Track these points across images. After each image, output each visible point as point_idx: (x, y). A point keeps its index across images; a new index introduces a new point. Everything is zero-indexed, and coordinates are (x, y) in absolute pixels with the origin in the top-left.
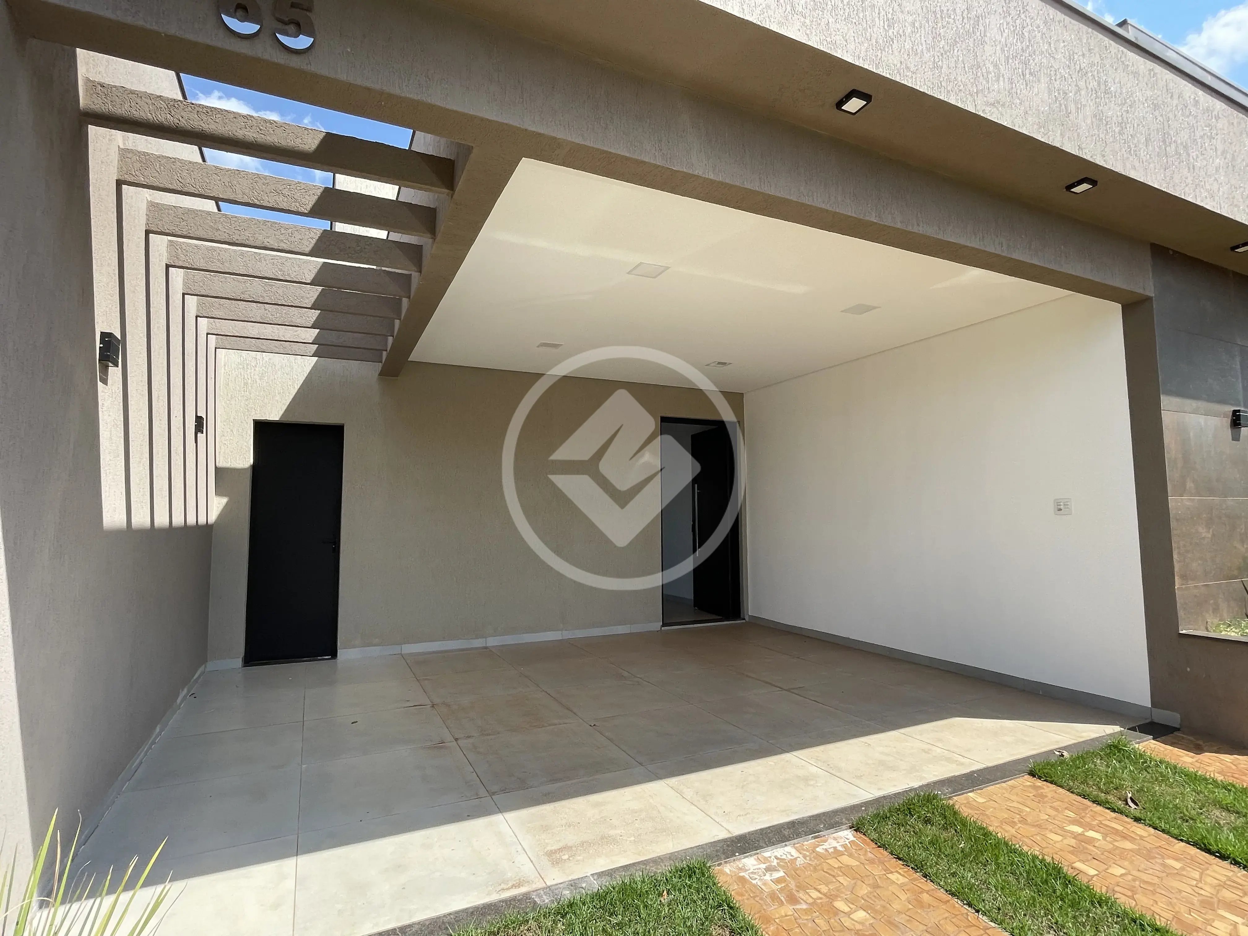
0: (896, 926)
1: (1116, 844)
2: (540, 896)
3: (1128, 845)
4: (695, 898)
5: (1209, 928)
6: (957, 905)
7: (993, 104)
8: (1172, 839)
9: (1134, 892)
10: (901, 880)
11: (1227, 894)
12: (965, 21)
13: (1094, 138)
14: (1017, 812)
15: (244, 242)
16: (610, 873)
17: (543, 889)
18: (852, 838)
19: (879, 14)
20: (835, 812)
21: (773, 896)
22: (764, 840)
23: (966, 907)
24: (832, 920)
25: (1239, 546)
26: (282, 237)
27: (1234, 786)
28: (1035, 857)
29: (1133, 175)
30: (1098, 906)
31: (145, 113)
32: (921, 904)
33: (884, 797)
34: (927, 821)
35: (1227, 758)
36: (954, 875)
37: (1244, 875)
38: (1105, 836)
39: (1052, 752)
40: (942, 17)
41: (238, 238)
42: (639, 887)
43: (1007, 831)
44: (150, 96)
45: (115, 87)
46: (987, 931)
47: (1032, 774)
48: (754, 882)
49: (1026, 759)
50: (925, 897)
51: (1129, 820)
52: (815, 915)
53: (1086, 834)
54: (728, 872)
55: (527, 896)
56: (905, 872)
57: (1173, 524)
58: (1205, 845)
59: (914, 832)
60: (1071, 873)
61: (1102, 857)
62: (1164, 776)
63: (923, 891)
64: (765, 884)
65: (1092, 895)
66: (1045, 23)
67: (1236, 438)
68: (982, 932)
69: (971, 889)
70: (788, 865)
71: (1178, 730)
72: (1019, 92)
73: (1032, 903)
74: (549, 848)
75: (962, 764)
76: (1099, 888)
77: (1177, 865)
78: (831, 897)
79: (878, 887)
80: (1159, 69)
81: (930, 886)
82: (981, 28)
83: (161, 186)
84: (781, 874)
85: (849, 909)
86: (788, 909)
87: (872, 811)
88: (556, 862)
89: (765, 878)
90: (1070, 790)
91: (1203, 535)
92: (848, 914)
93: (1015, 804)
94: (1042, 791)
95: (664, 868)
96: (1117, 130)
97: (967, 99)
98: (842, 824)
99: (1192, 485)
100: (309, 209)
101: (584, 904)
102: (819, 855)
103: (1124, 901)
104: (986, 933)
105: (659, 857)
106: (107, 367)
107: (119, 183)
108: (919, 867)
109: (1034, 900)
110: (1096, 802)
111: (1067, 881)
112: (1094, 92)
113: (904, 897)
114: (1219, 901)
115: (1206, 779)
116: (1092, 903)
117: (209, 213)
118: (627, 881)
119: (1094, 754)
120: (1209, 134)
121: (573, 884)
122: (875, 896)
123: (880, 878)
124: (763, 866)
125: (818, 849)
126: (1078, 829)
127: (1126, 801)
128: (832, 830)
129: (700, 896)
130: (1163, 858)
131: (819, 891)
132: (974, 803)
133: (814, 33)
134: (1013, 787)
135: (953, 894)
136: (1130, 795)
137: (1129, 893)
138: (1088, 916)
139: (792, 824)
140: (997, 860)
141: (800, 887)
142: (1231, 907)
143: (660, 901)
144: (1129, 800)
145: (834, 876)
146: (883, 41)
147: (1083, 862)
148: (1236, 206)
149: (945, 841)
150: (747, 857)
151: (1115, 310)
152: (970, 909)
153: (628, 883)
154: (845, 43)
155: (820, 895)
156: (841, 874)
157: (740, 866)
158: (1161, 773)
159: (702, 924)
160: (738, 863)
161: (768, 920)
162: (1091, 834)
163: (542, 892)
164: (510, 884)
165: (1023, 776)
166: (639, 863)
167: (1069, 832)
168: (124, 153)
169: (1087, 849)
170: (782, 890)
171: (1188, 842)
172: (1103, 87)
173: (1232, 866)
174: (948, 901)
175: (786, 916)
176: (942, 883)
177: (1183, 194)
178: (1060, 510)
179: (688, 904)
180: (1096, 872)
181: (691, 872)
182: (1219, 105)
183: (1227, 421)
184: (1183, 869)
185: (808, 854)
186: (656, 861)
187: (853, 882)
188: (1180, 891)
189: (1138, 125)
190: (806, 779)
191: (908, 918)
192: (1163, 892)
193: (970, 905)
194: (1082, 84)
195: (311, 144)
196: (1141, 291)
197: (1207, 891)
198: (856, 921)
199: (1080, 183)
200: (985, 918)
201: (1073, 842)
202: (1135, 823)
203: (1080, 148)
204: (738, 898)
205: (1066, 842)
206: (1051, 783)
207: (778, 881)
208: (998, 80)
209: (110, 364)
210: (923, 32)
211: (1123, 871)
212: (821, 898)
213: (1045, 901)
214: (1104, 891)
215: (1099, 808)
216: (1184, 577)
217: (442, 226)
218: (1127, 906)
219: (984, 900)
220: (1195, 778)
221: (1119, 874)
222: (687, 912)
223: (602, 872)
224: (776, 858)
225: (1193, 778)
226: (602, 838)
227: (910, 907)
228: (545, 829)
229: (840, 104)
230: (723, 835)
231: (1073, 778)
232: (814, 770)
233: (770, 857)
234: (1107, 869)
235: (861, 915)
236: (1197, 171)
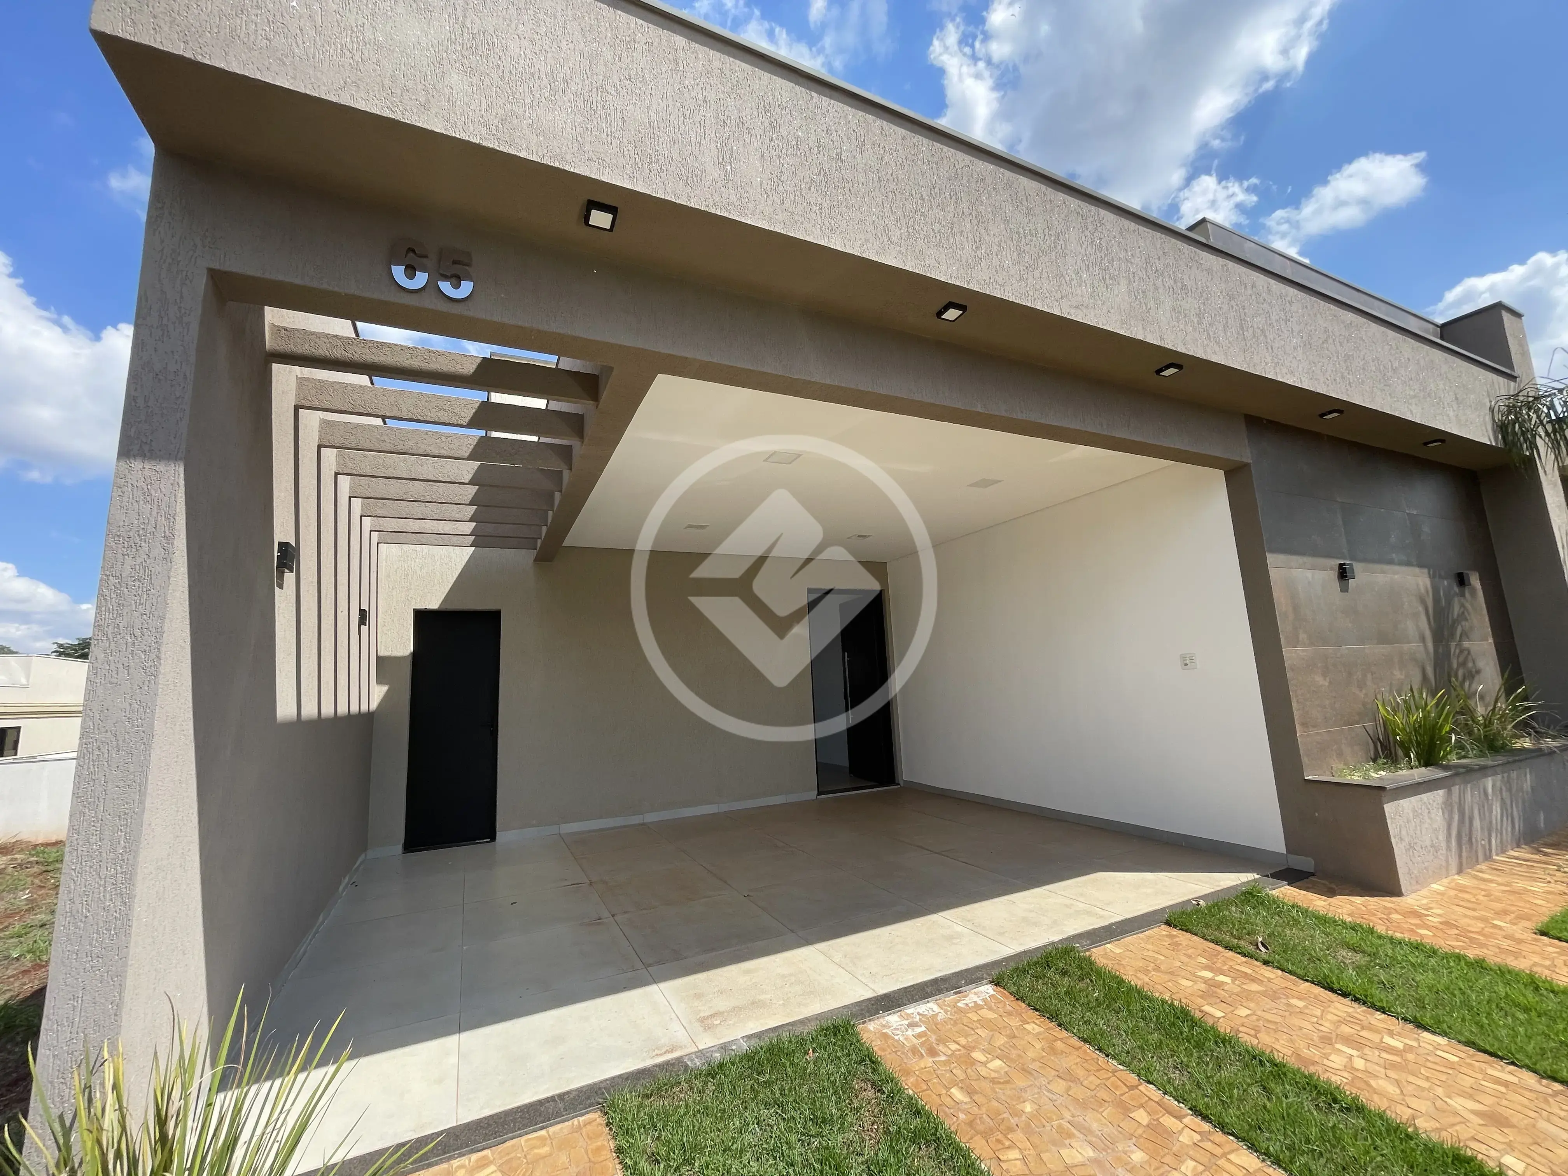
0: (1030, 1073)
1: (1244, 986)
2: (692, 1060)
3: (1254, 987)
4: (839, 1054)
5: (1326, 1062)
6: (1089, 1051)
7: (1077, 307)
8: (1297, 979)
9: (1257, 1031)
10: (1038, 1029)
11: (1346, 1030)
12: (1047, 237)
13: (1174, 329)
14: (1152, 961)
15: (407, 451)
16: (759, 1035)
17: (696, 1052)
18: (992, 992)
19: (967, 238)
20: (978, 968)
21: (914, 1050)
22: (907, 997)
23: (1097, 1052)
24: (969, 1070)
25: (1357, 692)
26: (443, 445)
27: (1361, 926)
28: (1164, 1002)
29: (1214, 359)
30: (1222, 1045)
31: (323, 351)
32: (1053, 1050)
33: (1025, 952)
34: (1064, 973)
35: (1358, 900)
36: (1087, 1022)
37: (1364, 1011)
38: (1234, 979)
39: (1189, 901)
40: (1025, 236)
41: (403, 447)
42: (786, 1046)
43: (1140, 979)
44: (327, 336)
45: (297, 330)
46: (1116, 1074)
47: (1168, 923)
48: (896, 1037)
49: (1163, 910)
50: (1059, 1044)
51: (1258, 964)
52: (953, 1065)
53: (1217, 978)
54: (872, 1029)
55: (679, 1060)
56: (1041, 1022)
57: (1289, 675)
58: (1327, 983)
59: (1051, 984)
60: (1198, 1015)
61: (1230, 999)
62: (1296, 920)
63: (1057, 1039)
64: (906, 1039)
65: (1217, 1035)
66: (1121, 233)
67: (1344, 589)
68: (1111, 1074)
69: (1102, 1035)
70: (931, 1021)
71: (1313, 874)
72: (1100, 295)
73: (1160, 1045)
74: (702, 1015)
75: (1102, 917)
76: (1224, 1028)
77: (1301, 1004)
78: (969, 1048)
79: (1015, 1037)
80: (1231, 264)
81: (1065, 1034)
82: (1062, 242)
83: (335, 408)
84: (923, 1029)
85: (986, 1059)
86: (928, 1061)
87: (1013, 965)
88: (708, 1028)
89: (907, 1033)
90: (1204, 937)
91: (1321, 683)
92: (984, 1064)
93: (1150, 953)
94: (1177, 939)
95: (811, 1027)
96: (1195, 321)
97: (1053, 304)
98: (983, 979)
99: (1305, 636)
100: (467, 420)
101: (733, 1064)
102: (960, 1010)
103: (1247, 1039)
104: (1115, 1076)
105: (807, 1019)
106: (283, 572)
107: (297, 408)
108: (1054, 1016)
109: (1161, 1043)
110: (1228, 947)
111: (1194, 1023)
112: (1171, 289)
113: (1038, 1046)
114: (1337, 1035)
115: (1335, 921)
116: (1216, 1043)
117: (376, 427)
118: (774, 1041)
119: (1230, 902)
120: (1284, 318)
121: (724, 1047)
122: (1010, 1046)
123: (1017, 1029)
124: (906, 1022)
125: (959, 1004)
126: (1208, 974)
127: (1257, 945)
128: (973, 986)
129: (844, 1053)
130: (1288, 997)
131: (958, 1044)
132: (1111, 954)
133: (909, 259)
134: (1149, 937)
135: (1085, 1041)
136: (1260, 939)
137: (1253, 1032)
138: (1212, 1055)
139: (935, 982)
140: (1128, 1006)
141: (940, 1041)
142: (1348, 1041)
143: (806, 1059)
144: (1260, 944)
145: (972, 1029)
146: (973, 260)
147: (1211, 1005)
148: (1316, 379)
149: (1080, 991)
150: (890, 1014)
151: (1219, 475)
152: (1100, 1054)
153: (776, 1043)
154: (937, 265)
155: (958, 1047)
156: (979, 1026)
157: (884, 1023)
158: (1293, 917)
159: (846, 1079)
160: (881, 1020)
161: (908, 1073)
162: (1221, 978)
163: (694, 1056)
164: (663, 1051)
165: (1160, 926)
166: (787, 1024)
167: (1201, 977)
168: (301, 381)
169: (1215, 992)
170: (922, 1044)
171: (1313, 982)
172: (1179, 284)
173: (1353, 1003)
174: (1080, 1048)
175: (926, 1068)
176: (1075, 1031)
177: (1263, 373)
178: (1186, 664)
179: (832, 1061)
180: (1224, 1014)
181: (835, 1030)
182: (1292, 291)
183: (1334, 575)
184: (1306, 1007)
185: (949, 1009)
186: (802, 1022)
187: (991, 1033)
188: (1301, 1028)
189: (1215, 315)
190: (950, 938)
191: (1041, 1065)
192: (1285, 1030)
193: (1100, 1050)
194: (1159, 282)
195: (469, 368)
196: (1237, 458)
197: (1326, 1027)
198: (991, 1070)
199: (1168, 367)
200: (1114, 1062)
201: (1203, 986)
202: (1264, 967)
203: (1162, 339)
204: (879, 1053)
205: (1196, 987)
206: (1186, 931)
207: (919, 1036)
208: (1080, 286)
209: (286, 570)
210: (1008, 250)
211: (1249, 1012)
212: (960, 1050)
213: (1172, 1044)
214: (1228, 1031)
215: (1230, 954)
216: (1304, 725)
217: (588, 430)
218: (1249, 1044)
219: (1114, 1045)
220: (1325, 921)
221: (1244, 1015)
222: (832, 1068)
223: (752, 1035)
224: (919, 1014)
225: (1323, 920)
226: (753, 1003)
227: (1044, 1054)
228: (699, 996)
229: (939, 314)
230: (869, 995)
231: (1207, 926)
232: (959, 929)
233: (913, 1014)
234: (1233, 1011)
235: (998, 1063)
236: (1275, 351)
